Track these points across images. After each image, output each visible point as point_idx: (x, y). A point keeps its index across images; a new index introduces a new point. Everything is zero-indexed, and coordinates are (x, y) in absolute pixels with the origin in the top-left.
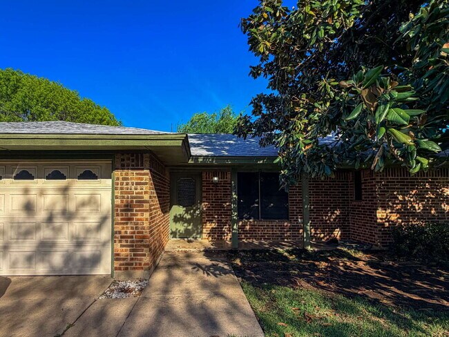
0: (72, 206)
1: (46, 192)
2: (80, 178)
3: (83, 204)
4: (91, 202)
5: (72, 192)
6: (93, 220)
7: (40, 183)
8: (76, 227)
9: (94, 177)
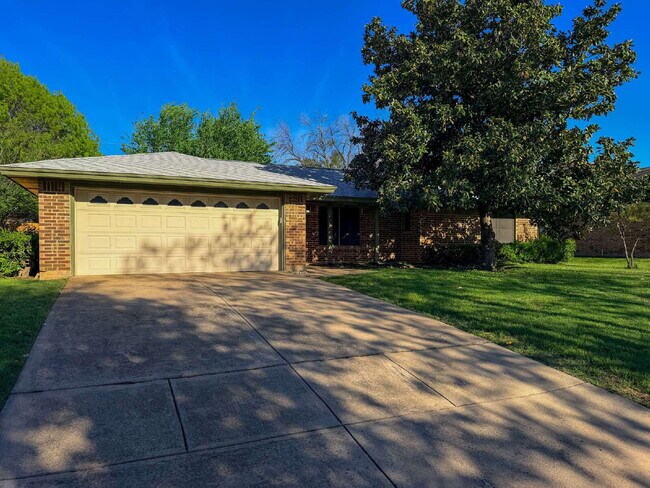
0: (254, 228)
1: (236, 217)
2: (258, 208)
3: (261, 228)
4: (266, 227)
5: (255, 218)
6: (267, 239)
7: (231, 210)
8: (256, 242)
9: (266, 208)
